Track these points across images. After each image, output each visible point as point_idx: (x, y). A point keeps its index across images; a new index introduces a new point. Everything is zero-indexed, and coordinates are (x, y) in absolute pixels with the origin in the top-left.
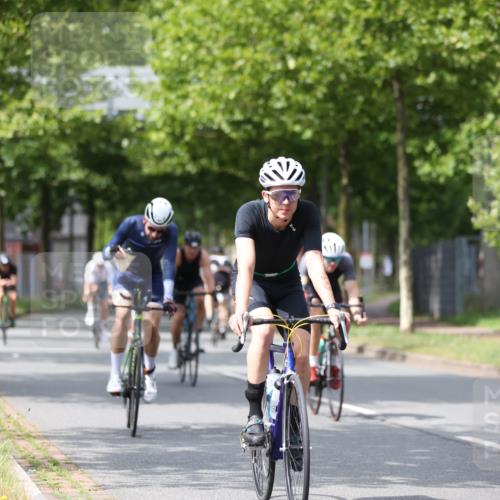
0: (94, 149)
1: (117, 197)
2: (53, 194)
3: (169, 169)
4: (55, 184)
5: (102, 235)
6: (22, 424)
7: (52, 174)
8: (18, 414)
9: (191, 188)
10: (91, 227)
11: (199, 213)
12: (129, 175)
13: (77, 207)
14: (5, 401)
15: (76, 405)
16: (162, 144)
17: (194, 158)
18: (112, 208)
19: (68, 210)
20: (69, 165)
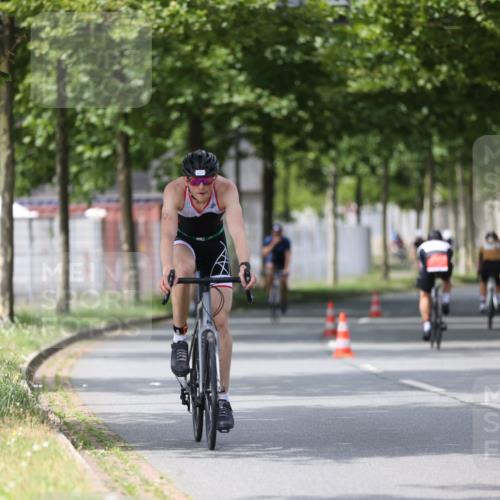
0: (268, 54)
1: (309, 127)
2: (208, 127)
3: (389, 83)
4: (210, 111)
5: (286, 191)
6: (166, 493)
7: (204, 96)
8: (162, 478)
9: (425, 111)
10: (269, 177)
11: (438, 151)
12: (326, 94)
13: (245, 146)
14: (139, 457)
15: (253, 460)
16: (377, 42)
17: (429, 64)
18: (301, 146)
19: (232, 152)
20: (231, 79)
